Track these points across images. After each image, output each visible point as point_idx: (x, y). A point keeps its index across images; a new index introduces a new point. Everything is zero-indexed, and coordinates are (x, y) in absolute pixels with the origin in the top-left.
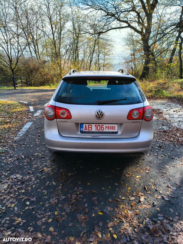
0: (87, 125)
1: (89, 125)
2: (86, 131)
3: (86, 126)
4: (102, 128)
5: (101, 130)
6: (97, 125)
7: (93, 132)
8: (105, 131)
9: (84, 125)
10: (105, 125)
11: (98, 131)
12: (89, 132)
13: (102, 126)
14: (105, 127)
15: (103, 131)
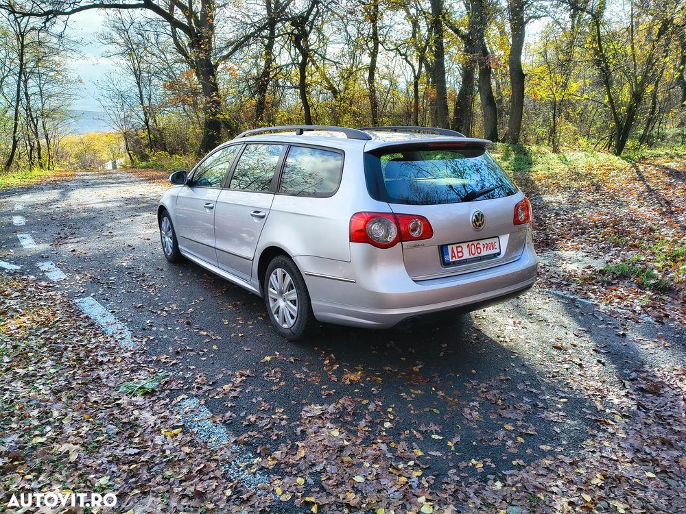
0: (454, 246)
1: (457, 247)
2: (454, 259)
3: (453, 251)
4: (477, 248)
5: (477, 255)
6: (470, 243)
7: (466, 261)
8: (483, 254)
9: (450, 248)
10: (482, 242)
11: (473, 256)
12: (459, 261)
13: (478, 246)
14: (481, 246)
15: (480, 255)
